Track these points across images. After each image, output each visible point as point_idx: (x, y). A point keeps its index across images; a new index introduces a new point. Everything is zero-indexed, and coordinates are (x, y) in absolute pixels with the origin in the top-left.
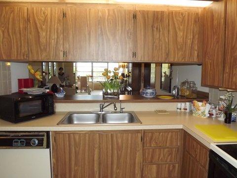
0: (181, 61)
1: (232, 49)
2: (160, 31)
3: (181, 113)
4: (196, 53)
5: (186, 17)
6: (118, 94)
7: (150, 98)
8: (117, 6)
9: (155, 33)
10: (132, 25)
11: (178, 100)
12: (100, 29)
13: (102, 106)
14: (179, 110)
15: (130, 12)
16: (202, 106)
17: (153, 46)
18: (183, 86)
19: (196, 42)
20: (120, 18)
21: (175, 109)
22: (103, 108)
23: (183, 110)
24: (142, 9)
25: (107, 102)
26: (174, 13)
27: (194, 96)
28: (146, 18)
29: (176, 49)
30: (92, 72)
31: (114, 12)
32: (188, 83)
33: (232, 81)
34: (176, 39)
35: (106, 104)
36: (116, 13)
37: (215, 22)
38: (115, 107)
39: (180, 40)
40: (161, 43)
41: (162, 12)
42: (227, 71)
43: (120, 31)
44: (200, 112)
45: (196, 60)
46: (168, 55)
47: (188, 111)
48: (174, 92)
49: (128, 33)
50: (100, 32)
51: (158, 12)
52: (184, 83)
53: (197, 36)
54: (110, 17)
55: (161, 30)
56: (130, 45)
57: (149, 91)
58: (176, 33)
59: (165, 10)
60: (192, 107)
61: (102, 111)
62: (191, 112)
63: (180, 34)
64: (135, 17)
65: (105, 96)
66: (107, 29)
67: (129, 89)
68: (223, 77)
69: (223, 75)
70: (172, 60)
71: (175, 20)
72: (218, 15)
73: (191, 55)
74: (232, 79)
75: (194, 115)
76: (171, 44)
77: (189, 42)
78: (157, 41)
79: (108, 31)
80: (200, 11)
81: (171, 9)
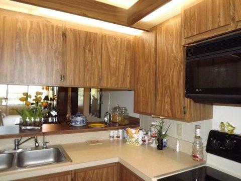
0: (114, 86)
1: (163, 77)
2: (92, 54)
3: (113, 141)
4: (128, 79)
5: (119, 42)
6: (40, 124)
7: (81, 127)
8: (43, 19)
9: (87, 55)
10: (61, 44)
11: (110, 128)
12: (18, 44)
13: (18, 142)
14: (112, 139)
15: (58, 28)
16: (135, 133)
17: (85, 69)
18: (114, 112)
19: (129, 69)
20: (46, 34)
21: (108, 138)
22: (18, 145)
23: (115, 139)
24: (72, 27)
25: (25, 136)
26: (107, 37)
27: (126, 122)
28: (78, 39)
29: (109, 74)
30: (7, 93)
31: (38, 26)
32: (119, 108)
33: (164, 109)
34: (110, 64)
35: (24, 139)
36: (41, 27)
37: (147, 51)
38: (36, 142)
39: (113, 65)
40: (93, 66)
41: (95, 34)
42: (159, 98)
43: (45, 49)
44: (133, 140)
45: (128, 86)
46: (100, 80)
47: (121, 138)
48: (106, 119)
49: (55, 52)
50: (17, 47)
51: (90, 33)
52: (115, 109)
53: (129, 62)
54: (32, 31)
55: (94, 53)
56: (57, 67)
57: (79, 119)
58: (109, 57)
59: (98, 32)
60: (125, 134)
61: (18, 149)
62: (124, 140)
63: (113, 59)
64: (64, 34)
65: (23, 128)
66: (28, 45)
67: (54, 113)
68: (155, 104)
69: (156, 102)
70: (104, 85)
71: (108, 44)
72: (149, 44)
73: (124, 80)
74: (164, 106)
75: (128, 143)
76: (104, 68)
77: (122, 67)
78: (90, 64)
79: (29, 48)
80: (131, 38)
81: (104, 32)
